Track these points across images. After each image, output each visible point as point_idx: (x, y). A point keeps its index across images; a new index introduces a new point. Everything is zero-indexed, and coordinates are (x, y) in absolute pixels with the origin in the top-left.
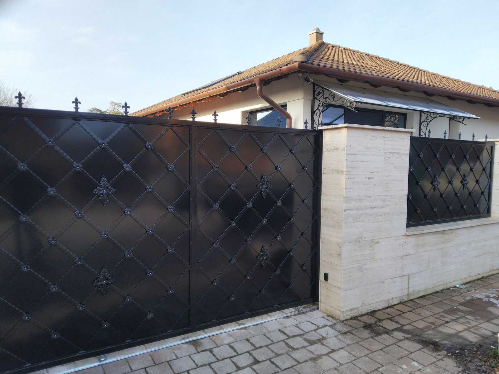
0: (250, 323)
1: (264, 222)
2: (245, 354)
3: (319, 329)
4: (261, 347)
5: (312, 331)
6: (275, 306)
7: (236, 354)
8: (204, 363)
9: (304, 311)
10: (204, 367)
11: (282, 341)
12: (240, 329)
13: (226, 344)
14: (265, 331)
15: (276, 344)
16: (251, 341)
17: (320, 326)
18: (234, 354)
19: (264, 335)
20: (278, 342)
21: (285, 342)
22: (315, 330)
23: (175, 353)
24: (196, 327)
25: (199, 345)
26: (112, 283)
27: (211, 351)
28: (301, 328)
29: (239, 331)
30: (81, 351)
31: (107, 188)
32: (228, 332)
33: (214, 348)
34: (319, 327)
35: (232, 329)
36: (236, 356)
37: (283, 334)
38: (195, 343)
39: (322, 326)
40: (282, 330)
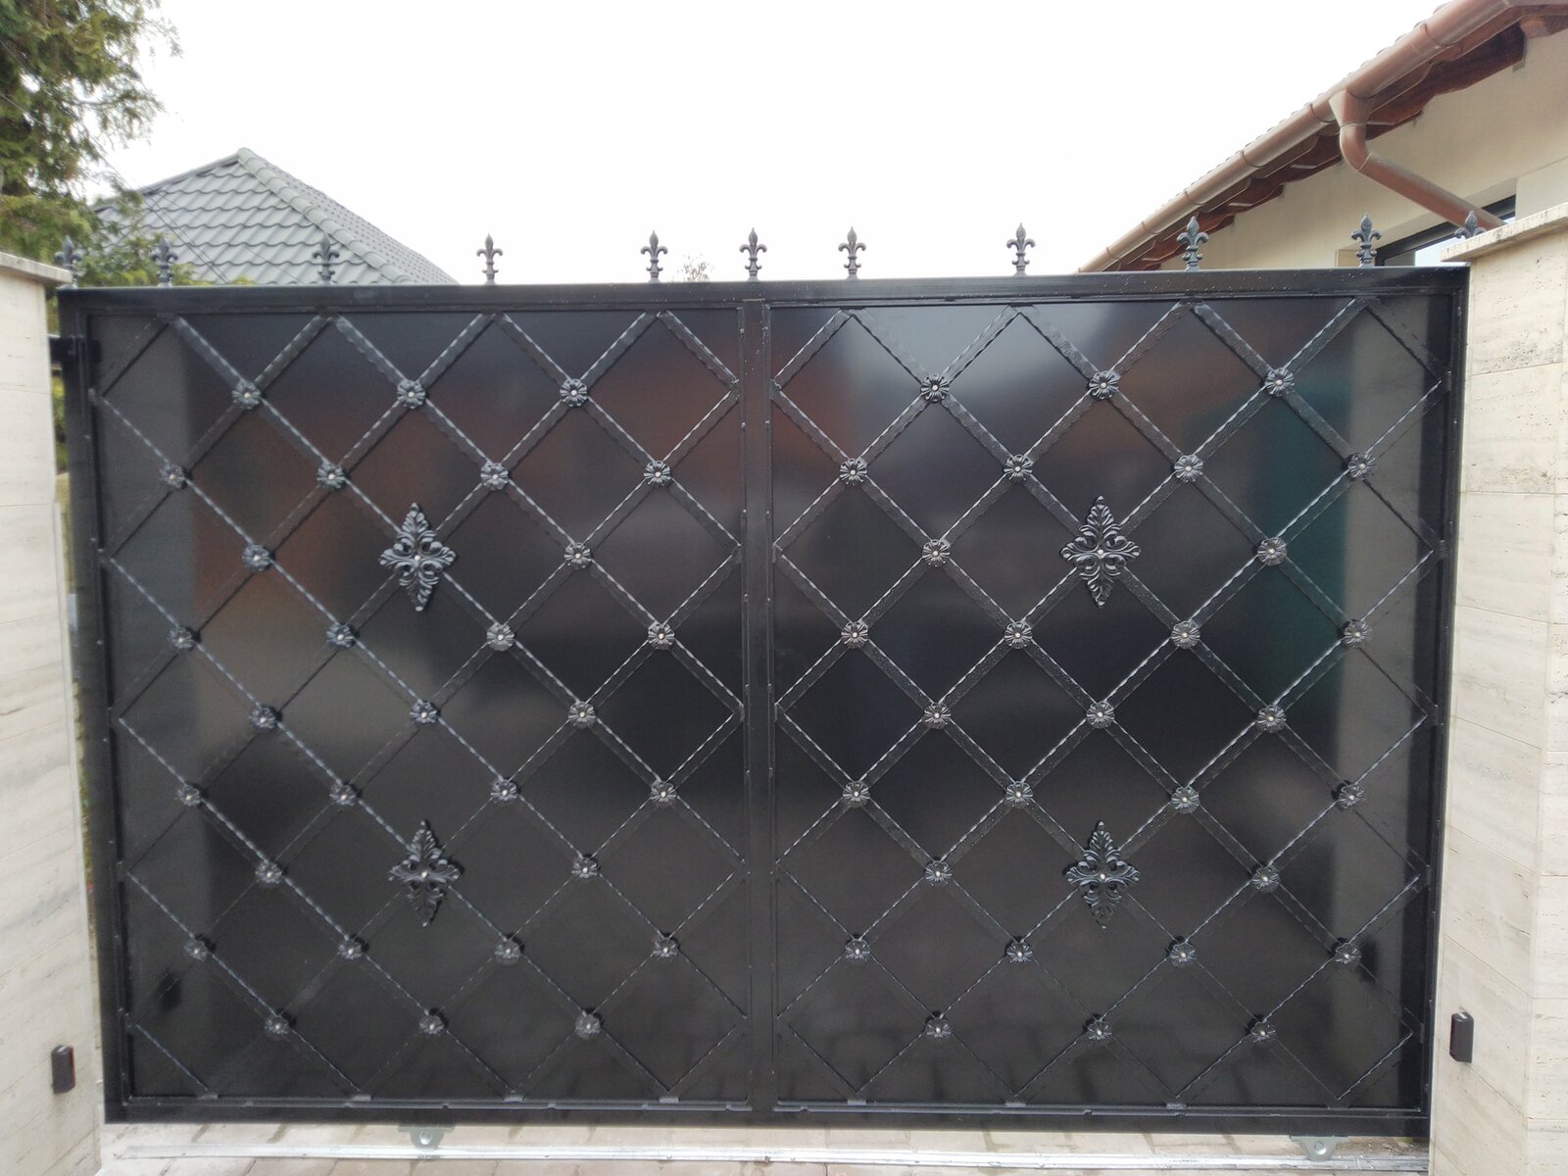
1: (1101, 714)
6: (1170, 1106)
9: (1340, 1164)
12: (974, 1169)
24: (776, 1110)
26: (448, 881)
30: (358, 1093)
31: (426, 546)
32: (917, 1164)
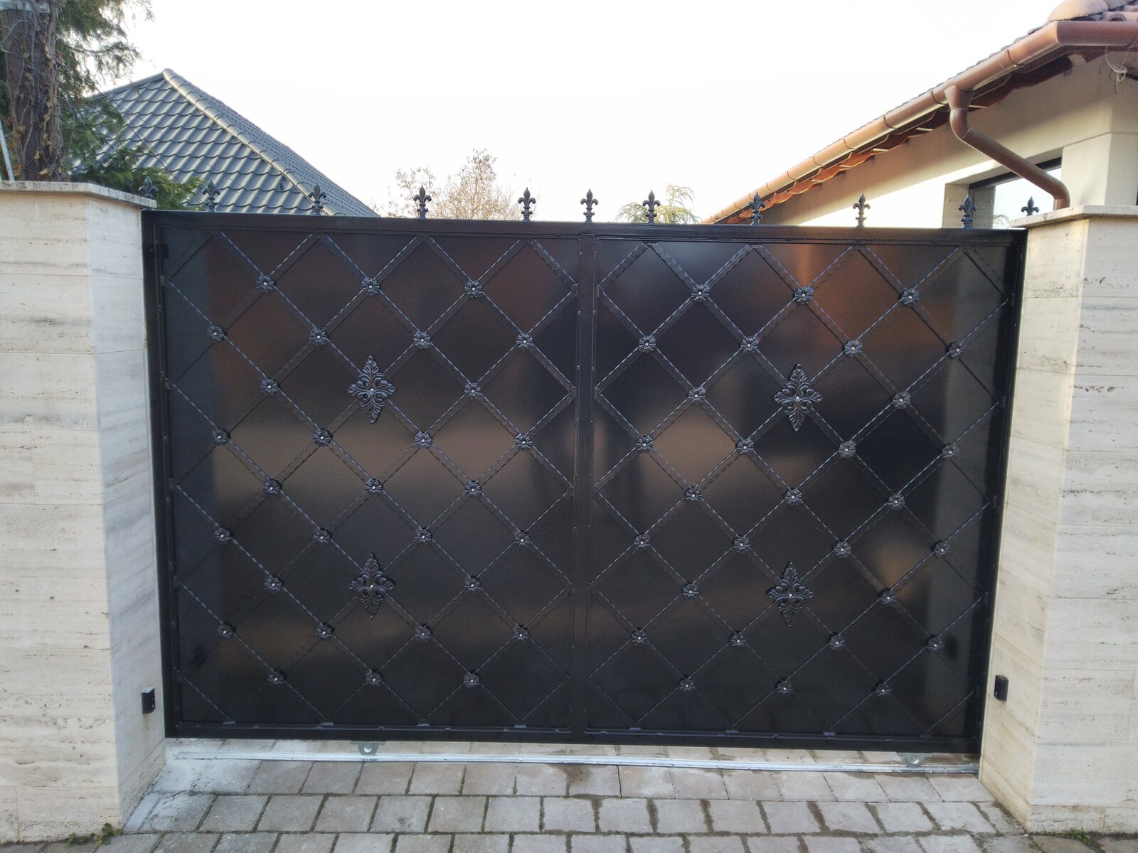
0: (745, 760)
1: (794, 497)
2: (672, 838)
3: (933, 836)
4: (726, 834)
5: (907, 834)
6: (826, 734)
7: (651, 831)
8: (560, 828)
9: (926, 770)
10: (553, 836)
11: (795, 835)
12: (708, 770)
13: (645, 798)
14: (769, 793)
15: (774, 838)
16: (712, 810)
17: (943, 828)
18: (645, 827)
19: (759, 804)
20: (782, 835)
21: (802, 841)
22: (918, 834)
23: (516, 782)
24: (587, 733)
25: (581, 780)
26: (387, 591)
27: (596, 801)
28: (881, 816)
29: (702, 772)
30: (325, 721)
31: (378, 383)
32: (673, 766)
33: (609, 797)
34: (939, 829)
35: (687, 763)
36: (648, 835)
37: (813, 818)
38: (575, 772)
39: (949, 828)
40: (821, 805)
